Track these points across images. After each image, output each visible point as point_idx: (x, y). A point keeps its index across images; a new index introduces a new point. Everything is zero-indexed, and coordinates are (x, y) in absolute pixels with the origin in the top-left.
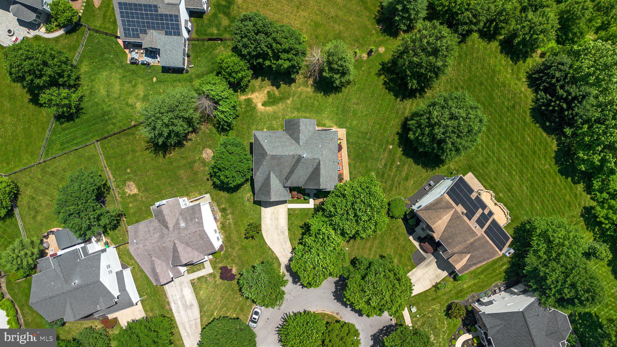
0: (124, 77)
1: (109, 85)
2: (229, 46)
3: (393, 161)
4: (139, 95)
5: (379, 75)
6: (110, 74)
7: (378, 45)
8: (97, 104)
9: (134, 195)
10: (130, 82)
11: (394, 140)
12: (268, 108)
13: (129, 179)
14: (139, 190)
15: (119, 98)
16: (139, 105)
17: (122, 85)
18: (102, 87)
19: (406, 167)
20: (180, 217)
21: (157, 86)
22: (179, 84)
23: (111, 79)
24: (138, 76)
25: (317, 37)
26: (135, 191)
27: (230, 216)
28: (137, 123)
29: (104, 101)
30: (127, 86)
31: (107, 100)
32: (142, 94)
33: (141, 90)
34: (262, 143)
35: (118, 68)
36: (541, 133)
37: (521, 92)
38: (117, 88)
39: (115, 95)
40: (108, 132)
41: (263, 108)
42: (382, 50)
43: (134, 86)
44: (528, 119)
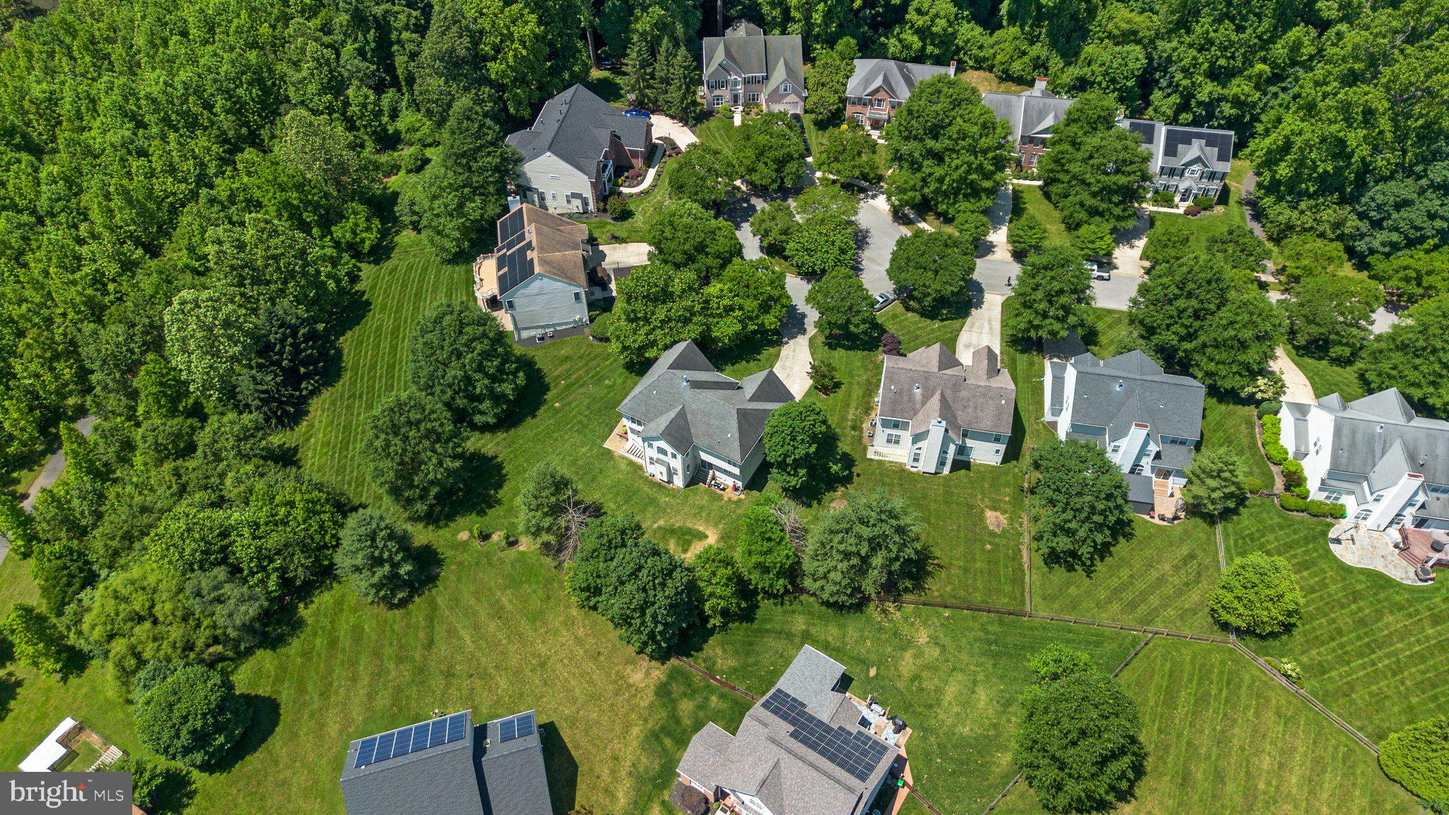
0: (931, 706)
1: (966, 702)
2: (705, 660)
3: (568, 387)
4: (915, 657)
5: (499, 502)
6: (955, 726)
7: (464, 545)
8: (1001, 678)
9: (994, 509)
10: (921, 690)
11: (546, 411)
12: (701, 529)
13: (992, 534)
14: (982, 512)
15: (954, 669)
16: (923, 637)
17: (939, 691)
18: (982, 704)
19: (556, 373)
21: (873, 657)
22: (830, 639)
23: (957, 714)
24: (902, 693)
25: (549, 598)
26: (990, 514)
27: (850, 417)
28: (941, 609)
29: (987, 677)
30: (929, 685)
31: (981, 677)
32: (908, 655)
33: (908, 664)
34: (737, 435)
35: (932, 731)
36: (349, 354)
37: (323, 410)
38: (951, 691)
39: (959, 676)
40: (1001, 623)
41: (708, 533)
42: (464, 535)
43: (916, 677)
44: (347, 376)
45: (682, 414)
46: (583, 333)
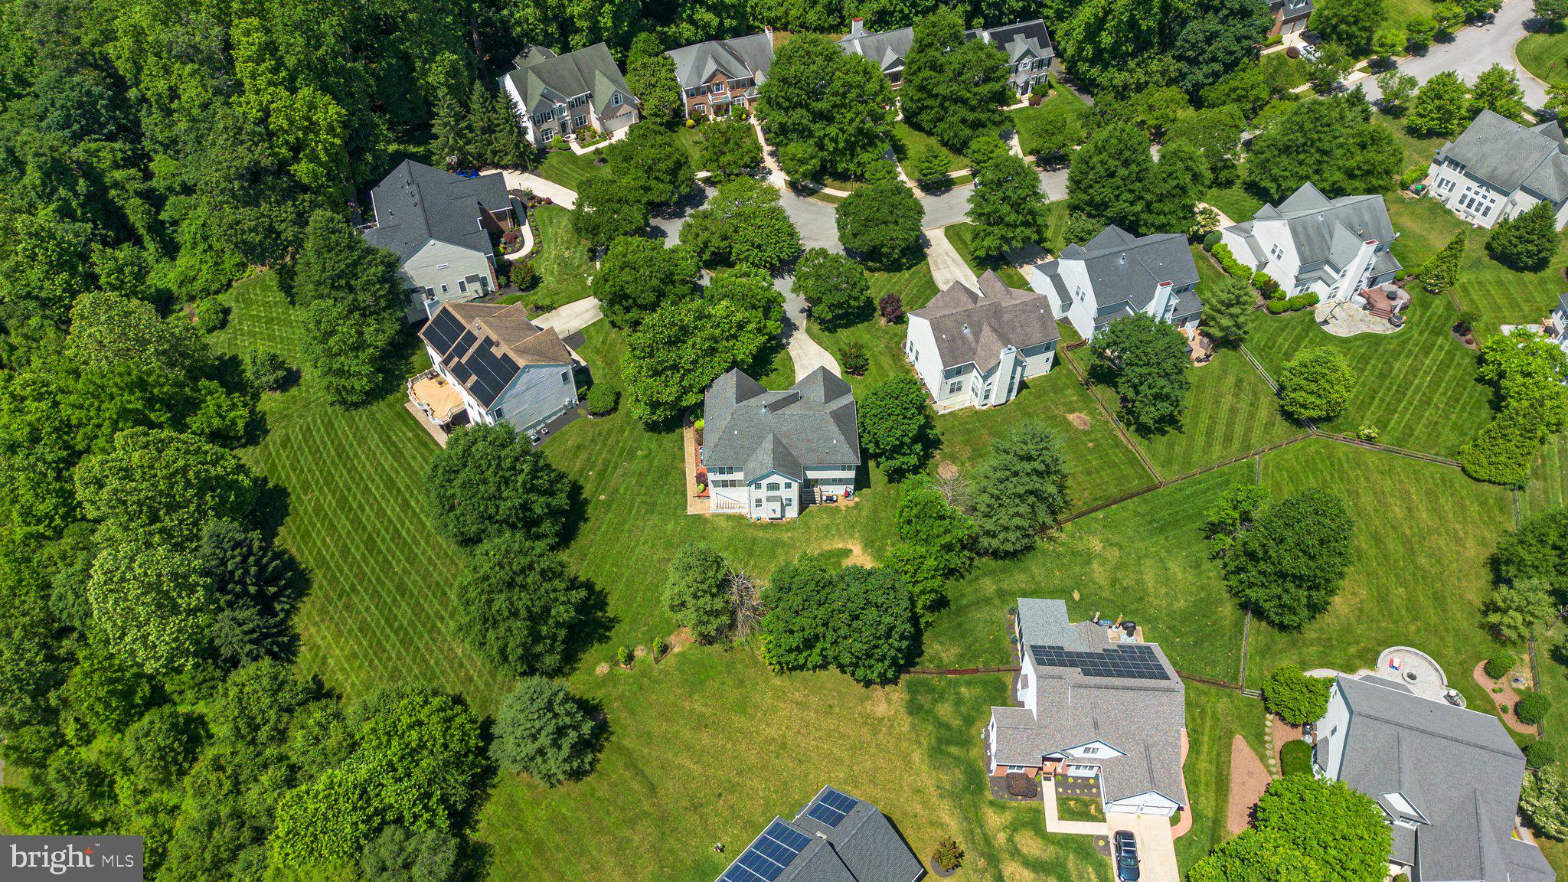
0: (1141, 599)
1: (1166, 579)
2: (931, 662)
3: (601, 475)
4: (1103, 564)
5: (615, 620)
6: (1171, 604)
7: (611, 678)
8: (1179, 546)
9: (1072, 411)
10: (1125, 589)
11: (595, 509)
12: (840, 546)
13: (1085, 433)
14: (1065, 418)
15: (1139, 558)
16: (1096, 544)
17: (1138, 582)
18: (1180, 576)
19: (577, 467)
20: (973, 344)
21: (1068, 582)
22: (1023, 586)
23: (1167, 594)
24: (1112, 601)
25: (741, 682)
26: (1070, 417)
28: (1093, 515)
29: (1169, 552)
30: (1129, 581)
31: (1163, 554)
32: (1095, 565)
33: (1099, 573)
34: (842, 438)
35: (1156, 619)
36: (302, 554)
37: (316, 624)
38: (1149, 578)
39: (1148, 562)
40: (1145, 502)
41: (849, 547)
42: (603, 669)
43: (1114, 582)
44: (318, 577)
45: (777, 441)
46: (579, 416)
